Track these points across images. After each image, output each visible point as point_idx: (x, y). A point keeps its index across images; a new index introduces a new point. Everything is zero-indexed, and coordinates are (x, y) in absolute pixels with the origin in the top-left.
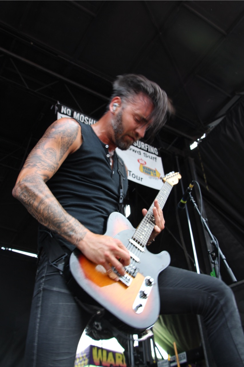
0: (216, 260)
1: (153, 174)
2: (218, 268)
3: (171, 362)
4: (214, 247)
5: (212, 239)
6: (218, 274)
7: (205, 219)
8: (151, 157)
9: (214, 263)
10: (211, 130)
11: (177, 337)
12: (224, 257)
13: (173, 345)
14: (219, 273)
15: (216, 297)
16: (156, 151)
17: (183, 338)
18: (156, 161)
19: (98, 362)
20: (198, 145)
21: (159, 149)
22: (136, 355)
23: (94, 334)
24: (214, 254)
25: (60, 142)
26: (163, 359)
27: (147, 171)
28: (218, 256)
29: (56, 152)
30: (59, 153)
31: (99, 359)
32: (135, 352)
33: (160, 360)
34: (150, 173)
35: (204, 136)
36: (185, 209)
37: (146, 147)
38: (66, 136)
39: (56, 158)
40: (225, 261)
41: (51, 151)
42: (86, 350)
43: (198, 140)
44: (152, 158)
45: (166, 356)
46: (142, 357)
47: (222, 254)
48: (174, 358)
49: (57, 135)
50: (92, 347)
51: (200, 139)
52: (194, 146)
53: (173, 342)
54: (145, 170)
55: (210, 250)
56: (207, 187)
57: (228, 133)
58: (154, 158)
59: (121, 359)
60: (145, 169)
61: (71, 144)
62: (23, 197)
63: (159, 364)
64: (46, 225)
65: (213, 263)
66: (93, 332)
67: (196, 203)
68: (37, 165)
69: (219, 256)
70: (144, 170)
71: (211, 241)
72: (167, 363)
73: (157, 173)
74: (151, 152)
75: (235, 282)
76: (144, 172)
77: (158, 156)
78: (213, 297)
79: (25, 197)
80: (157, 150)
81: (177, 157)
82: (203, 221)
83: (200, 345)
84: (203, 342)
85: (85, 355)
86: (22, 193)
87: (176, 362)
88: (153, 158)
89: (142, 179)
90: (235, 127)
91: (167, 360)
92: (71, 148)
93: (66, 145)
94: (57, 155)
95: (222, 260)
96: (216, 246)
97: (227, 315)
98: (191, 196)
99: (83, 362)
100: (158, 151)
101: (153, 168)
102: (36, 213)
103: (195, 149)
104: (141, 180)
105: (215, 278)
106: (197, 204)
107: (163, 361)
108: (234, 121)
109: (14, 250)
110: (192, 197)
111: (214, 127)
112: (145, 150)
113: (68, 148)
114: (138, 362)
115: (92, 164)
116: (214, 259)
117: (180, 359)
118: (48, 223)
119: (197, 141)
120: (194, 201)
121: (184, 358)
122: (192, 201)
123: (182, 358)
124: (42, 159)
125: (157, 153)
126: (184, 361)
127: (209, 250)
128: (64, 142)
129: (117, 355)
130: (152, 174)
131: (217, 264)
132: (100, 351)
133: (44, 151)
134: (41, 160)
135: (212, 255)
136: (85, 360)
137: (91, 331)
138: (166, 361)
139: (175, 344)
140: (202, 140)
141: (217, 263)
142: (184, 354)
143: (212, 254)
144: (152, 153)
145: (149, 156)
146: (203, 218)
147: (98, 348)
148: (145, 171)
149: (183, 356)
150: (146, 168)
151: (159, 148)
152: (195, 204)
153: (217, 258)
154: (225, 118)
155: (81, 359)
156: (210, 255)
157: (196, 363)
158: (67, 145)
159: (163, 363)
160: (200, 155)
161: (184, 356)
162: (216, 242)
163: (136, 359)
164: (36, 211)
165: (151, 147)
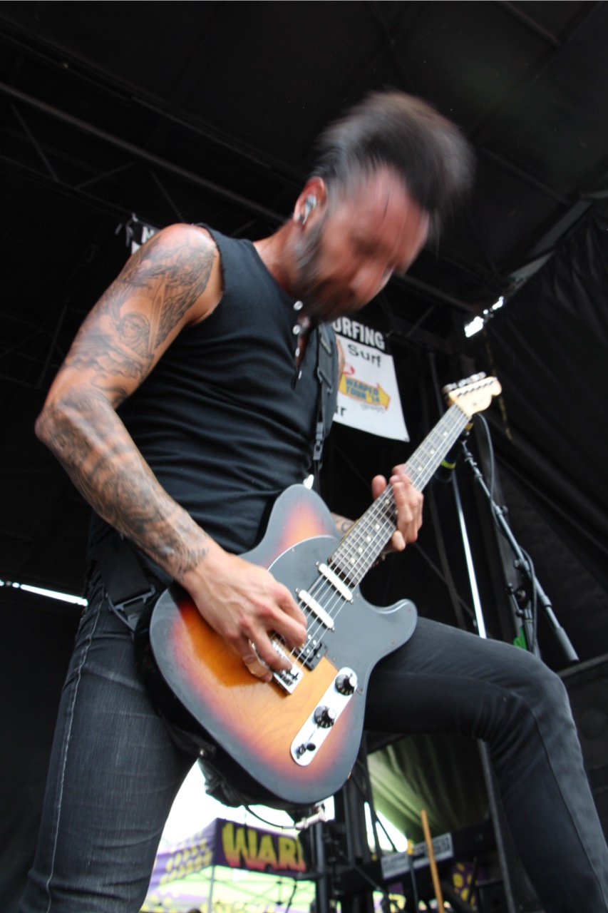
0: (528, 609)
1: (373, 398)
2: (531, 629)
3: (414, 858)
4: (523, 576)
5: (518, 557)
6: (533, 642)
7: (501, 508)
8: (368, 355)
9: (523, 617)
10: (517, 287)
11: (431, 799)
12: (547, 601)
13: (419, 818)
14: (536, 641)
15: (520, 698)
16: (379, 339)
17: (445, 800)
18: (379, 365)
19: (236, 859)
20: (485, 325)
21: (388, 335)
22: (329, 840)
23: (225, 792)
24: (523, 594)
25: (162, 300)
26: (395, 850)
27: (356, 389)
28: (532, 599)
29: (149, 325)
30: (158, 326)
31: (237, 851)
32: (327, 835)
33: (389, 853)
34: (364, 396)
35: (499, 304)
36: (451, 484)
37: (355, 331)
38: (178, 283)
39: (147, 340)
40: (550, 610)
41: (136, 321)
42: (206, 831)
43: (486, 312)
44: (368, 358)
45: (403, 844)
46: (344, 847)
47: (542, 592)
48: (422, 848)
49: (157, 278)
50: (221, 824)
51: (491, 310)
52: (474, 327)
53: (420, 810)
54: (352, 387)
55: (512, 584)
56: (508, 431)
57: (560, 295)
58: (373, 357)
59: (292, 852)
60: (351, 384)
61: (191, 304)
62: (57, 445)
63: (385, 863)
64: (109, 521)
65: (519, 615)
66: (223, 786)
67: (479, 467)
68: (96, 362)
69: (535, 598)
70: (348, 388)
71: (516, 562)
72: (405, 861)
73: (381, 396)
74: (367, 342)
75: (575, 663)
76: (349, 393)
77: (385, 352)
78: (512, 700)
79: (63, 446)
80: (381, 337)
81: (432, 355)
82: (496, 511)
83: (486, 816)
84: (494, 809)
85: (204, 841)
86: (57, 436)
87: (428, 856)
88: (371, 358)
89: (343, 409)
90: (576, 280)
91: (406, 852)
92: (189, 313)
93: (177, 305)
94: (151, 333)
95: (542, 607)
96: (529, 573)
97: (548, 742)
98: (466, 449)
99: (199, 860)
100: (385, 340)
101: (372, 383)
102: (87, 489)
103: (478, 336)
104: (342, 414)
105: (525, 651)
106: (481, 471)
107: (394, 856)
108: (576, 267)
109: (25, 587)
110: (469, 454)
111: (525, 280)
112: (351, 338)
113: (182, 313)
114: (334, 859)
115: (243, 356)
116: (523, 605)
117: (437, 850)
118: (114, 518)
119: (482, 316)
120: (473, 463)
121: (448, 848)
122: (468, 463)
123: (442, 848)
124: (112, 344)
125: (382, 346)
126: (448, 854)
127: (510, 585)
128: (172, 299)
129: (282, 842)
130: (369, 398)
131: (529, 618)
132: (240, 833)
133: (118, 323)
134: (109, 347)
135: (518, 597)
136: (203, 854)
137: (218, 784)
138: (403, 856)
139: (424, 815)
140: (495, 312)
141: (531, 616)
142: (447, 839)
143: (519, 593)
144: (369, 345)
145: (362, 353)
146: (497, 504)
147: (236, 826)
148: (352, 390)
149: (443, 844)
150: (353, 384)
151: (387, 332)
152: (477, 471)
153: (530, 604)
154: (552, 259)
155: (195, 853)
156: (513, 596)
157: (475, 859)
158: (181, 306)
159: (394, 860)
160: (489, 352)
161: (446, 842)
162: (528, 565)
163: (329, 850)
164: (88, 485)
165: (367, 329)
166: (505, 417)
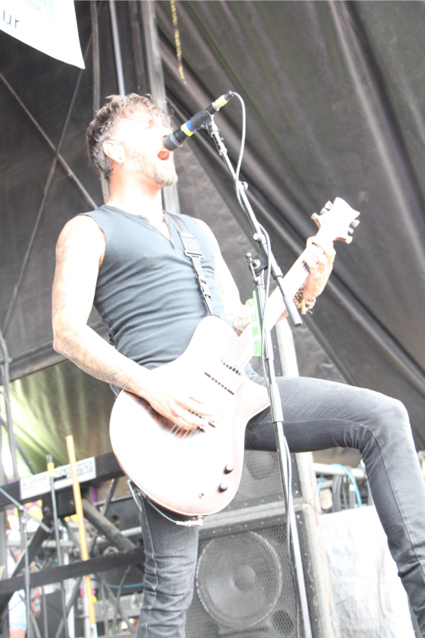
0: (261, 277)
3: (55, 480)
24: (259, 263)
65: (255, 282)
87: (71, 478)
107: (34, 478)
117: (80, 472)
123: (85, 470)
131: (261, 284)
135: (254, 265)
142: (91, 463)
143: (255, 262)
156: (251, 265)
166: (179, 54)
